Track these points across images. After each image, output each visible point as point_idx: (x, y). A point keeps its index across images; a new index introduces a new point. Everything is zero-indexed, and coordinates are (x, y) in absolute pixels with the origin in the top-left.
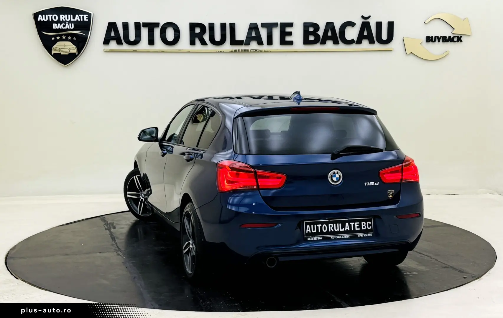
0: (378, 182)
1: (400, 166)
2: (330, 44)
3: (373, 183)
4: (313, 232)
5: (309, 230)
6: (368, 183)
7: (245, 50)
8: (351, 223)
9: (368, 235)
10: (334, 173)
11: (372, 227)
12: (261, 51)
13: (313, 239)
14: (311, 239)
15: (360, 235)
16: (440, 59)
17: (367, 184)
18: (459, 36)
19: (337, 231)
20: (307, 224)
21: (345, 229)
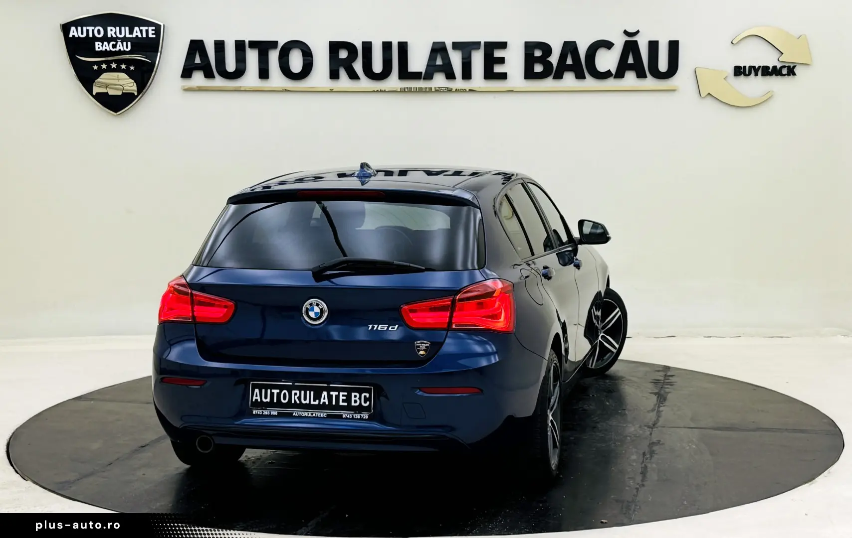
0: (397, 326)
1: (449, 300)
2: (569, 78)
3: (387, 326)
4: (264, 400)
5: (258, 398)
6: (376, 326)
7: (419, 88)
8: (332, 393)
9: (360, 416)
10: (311, 304)
11: (370, 404)
12: (449, 90)
13: (262, 413)
14: (259, 413)
15: (345, 414)
16: (754, 105)
17: (373, 327)
19: (306, 403)
20: (254, 387)
21: (320, 402)
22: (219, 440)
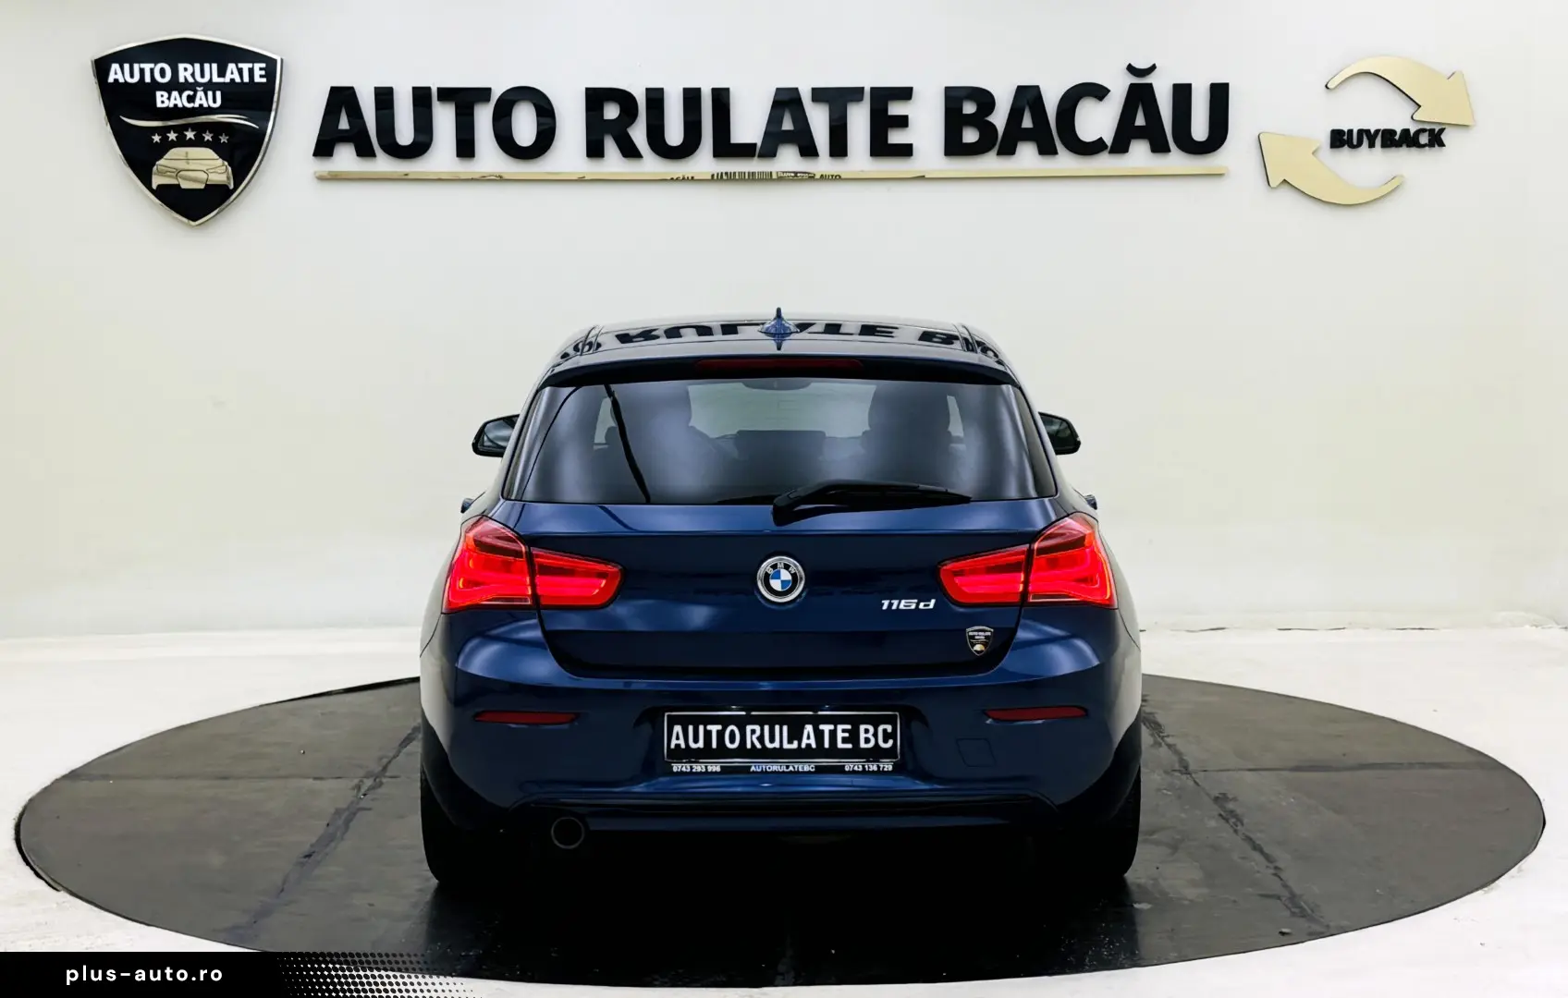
0: (933, 601)
1: (1023, 552)
2: (1027, 153)
3: (916, 601)
4: (693, 745)
5: (682, 742)
6: (895, 602)
7: (749, 173)
8: (822, 727)
9: (879, 767)
10: (774, 567)
11: (895, 744)
12: (811, 177)
13: (689, 770)
14: (684, 769)
15: (850, 765)
16: (1372, 200)
17: (891, 605)
18: (1434, 130)
19: (775, 748)
20: (673, 721)
21: (800, 744)
22: (596, 825)
